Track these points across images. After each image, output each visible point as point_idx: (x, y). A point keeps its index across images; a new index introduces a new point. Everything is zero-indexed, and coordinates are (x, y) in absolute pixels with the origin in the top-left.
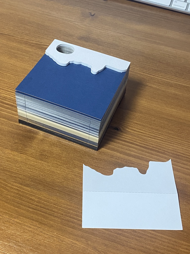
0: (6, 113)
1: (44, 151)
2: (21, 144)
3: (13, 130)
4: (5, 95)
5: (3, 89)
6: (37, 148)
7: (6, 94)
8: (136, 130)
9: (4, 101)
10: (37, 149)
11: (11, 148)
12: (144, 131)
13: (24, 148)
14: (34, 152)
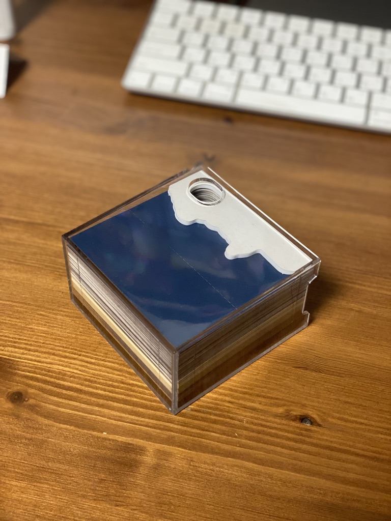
0: (71, 412)
1: (166, 494)
2: (113, 481)
3: (91, 449)
4: (61, 368)
5: (54, 354)
6: (149, 488)
7: (62, 366)
8: (350, 418)
9: (62, 382)
10: (149, 490)
11: (93, 495)
12: (366, 419)
13: (120, 490)
14: (143, 499)
